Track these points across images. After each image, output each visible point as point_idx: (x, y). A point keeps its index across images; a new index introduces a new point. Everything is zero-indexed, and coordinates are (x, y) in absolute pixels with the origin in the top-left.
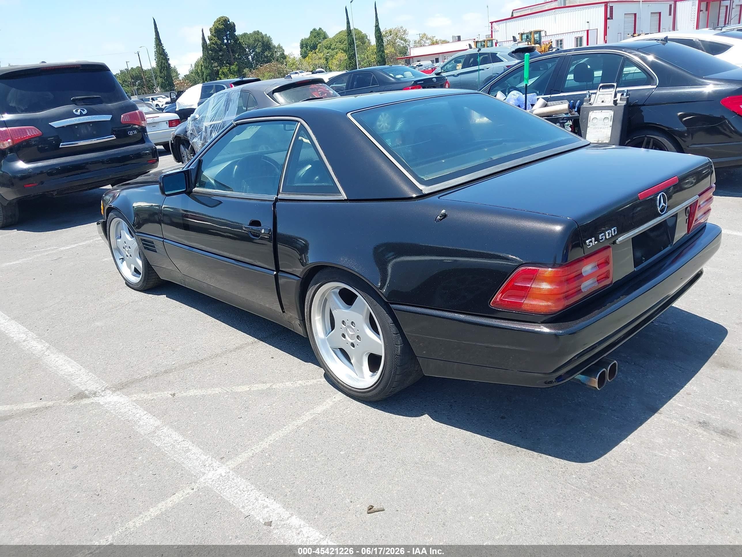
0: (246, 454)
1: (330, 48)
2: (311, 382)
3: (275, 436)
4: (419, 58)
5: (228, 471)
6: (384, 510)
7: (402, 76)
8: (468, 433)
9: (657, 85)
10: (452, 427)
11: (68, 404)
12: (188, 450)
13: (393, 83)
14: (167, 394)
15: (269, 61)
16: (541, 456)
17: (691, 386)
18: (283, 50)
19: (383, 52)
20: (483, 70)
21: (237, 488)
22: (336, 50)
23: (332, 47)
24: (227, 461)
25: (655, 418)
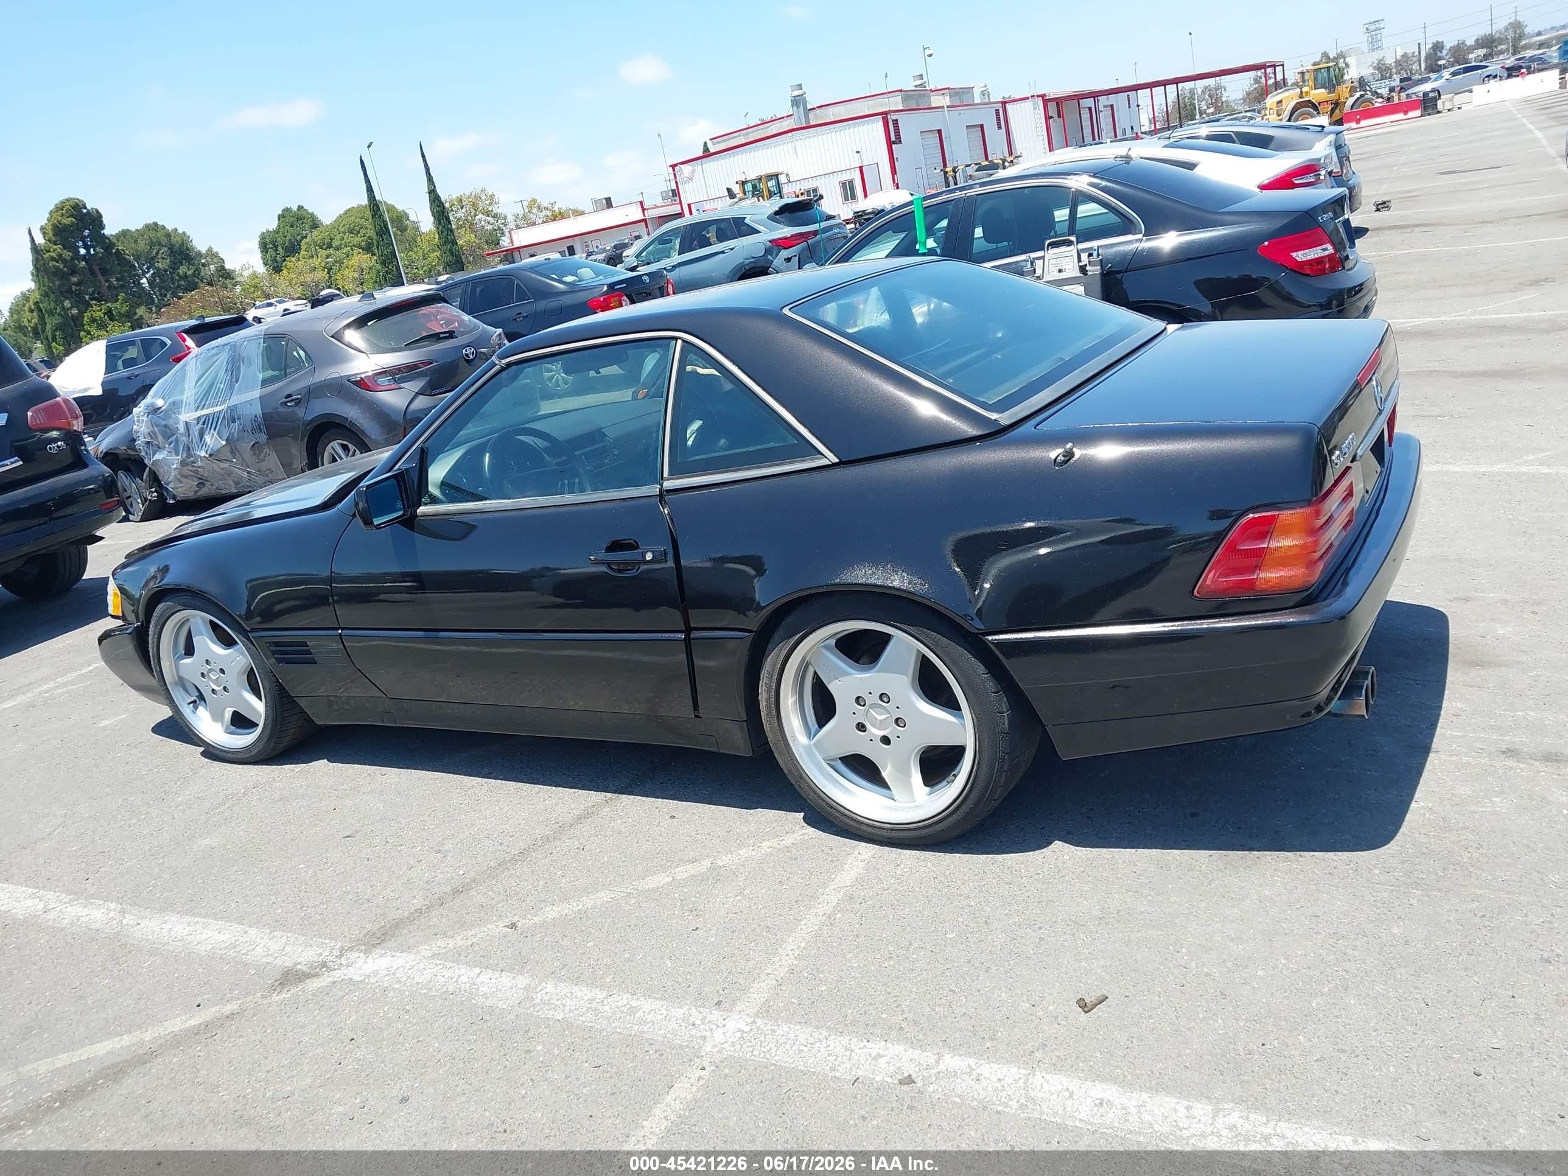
0: (763, 985)
1: (330, 246)
2: (789, 840)
3: (793, 944)
4: (532, 250)
5: (750, 1020)
6: (1107, 998)
7: (574, 278)
8: (1155, 852)
9: (1143, 232)
10: (1118, 849)
11: (276, 998)
12: (638, 1009)
13: (563, 293)
14: (498, 927)
15: (192, 287)
16: (1301, 856)
17: (1450, 704)
18: (222, 259)
19: (454, 242)
20: (723, 252)
21: (794, 1043)
22: (345, 250)
23: (335, 243)
24: (733, 1004)
25: (1432, 760)
